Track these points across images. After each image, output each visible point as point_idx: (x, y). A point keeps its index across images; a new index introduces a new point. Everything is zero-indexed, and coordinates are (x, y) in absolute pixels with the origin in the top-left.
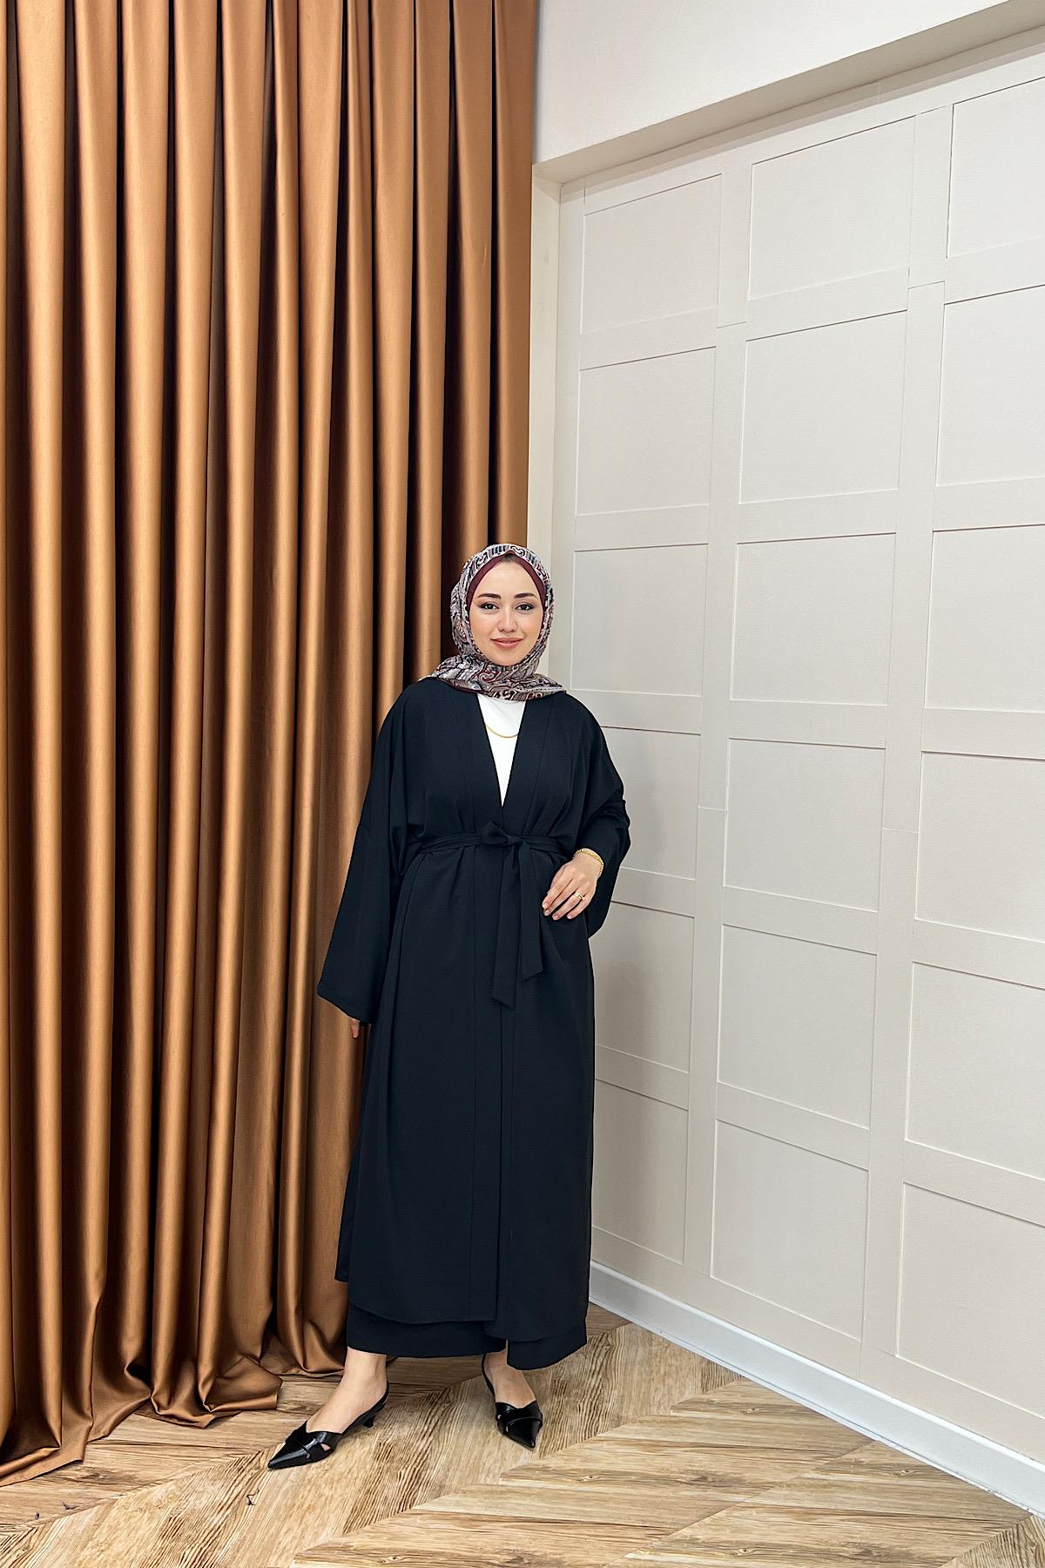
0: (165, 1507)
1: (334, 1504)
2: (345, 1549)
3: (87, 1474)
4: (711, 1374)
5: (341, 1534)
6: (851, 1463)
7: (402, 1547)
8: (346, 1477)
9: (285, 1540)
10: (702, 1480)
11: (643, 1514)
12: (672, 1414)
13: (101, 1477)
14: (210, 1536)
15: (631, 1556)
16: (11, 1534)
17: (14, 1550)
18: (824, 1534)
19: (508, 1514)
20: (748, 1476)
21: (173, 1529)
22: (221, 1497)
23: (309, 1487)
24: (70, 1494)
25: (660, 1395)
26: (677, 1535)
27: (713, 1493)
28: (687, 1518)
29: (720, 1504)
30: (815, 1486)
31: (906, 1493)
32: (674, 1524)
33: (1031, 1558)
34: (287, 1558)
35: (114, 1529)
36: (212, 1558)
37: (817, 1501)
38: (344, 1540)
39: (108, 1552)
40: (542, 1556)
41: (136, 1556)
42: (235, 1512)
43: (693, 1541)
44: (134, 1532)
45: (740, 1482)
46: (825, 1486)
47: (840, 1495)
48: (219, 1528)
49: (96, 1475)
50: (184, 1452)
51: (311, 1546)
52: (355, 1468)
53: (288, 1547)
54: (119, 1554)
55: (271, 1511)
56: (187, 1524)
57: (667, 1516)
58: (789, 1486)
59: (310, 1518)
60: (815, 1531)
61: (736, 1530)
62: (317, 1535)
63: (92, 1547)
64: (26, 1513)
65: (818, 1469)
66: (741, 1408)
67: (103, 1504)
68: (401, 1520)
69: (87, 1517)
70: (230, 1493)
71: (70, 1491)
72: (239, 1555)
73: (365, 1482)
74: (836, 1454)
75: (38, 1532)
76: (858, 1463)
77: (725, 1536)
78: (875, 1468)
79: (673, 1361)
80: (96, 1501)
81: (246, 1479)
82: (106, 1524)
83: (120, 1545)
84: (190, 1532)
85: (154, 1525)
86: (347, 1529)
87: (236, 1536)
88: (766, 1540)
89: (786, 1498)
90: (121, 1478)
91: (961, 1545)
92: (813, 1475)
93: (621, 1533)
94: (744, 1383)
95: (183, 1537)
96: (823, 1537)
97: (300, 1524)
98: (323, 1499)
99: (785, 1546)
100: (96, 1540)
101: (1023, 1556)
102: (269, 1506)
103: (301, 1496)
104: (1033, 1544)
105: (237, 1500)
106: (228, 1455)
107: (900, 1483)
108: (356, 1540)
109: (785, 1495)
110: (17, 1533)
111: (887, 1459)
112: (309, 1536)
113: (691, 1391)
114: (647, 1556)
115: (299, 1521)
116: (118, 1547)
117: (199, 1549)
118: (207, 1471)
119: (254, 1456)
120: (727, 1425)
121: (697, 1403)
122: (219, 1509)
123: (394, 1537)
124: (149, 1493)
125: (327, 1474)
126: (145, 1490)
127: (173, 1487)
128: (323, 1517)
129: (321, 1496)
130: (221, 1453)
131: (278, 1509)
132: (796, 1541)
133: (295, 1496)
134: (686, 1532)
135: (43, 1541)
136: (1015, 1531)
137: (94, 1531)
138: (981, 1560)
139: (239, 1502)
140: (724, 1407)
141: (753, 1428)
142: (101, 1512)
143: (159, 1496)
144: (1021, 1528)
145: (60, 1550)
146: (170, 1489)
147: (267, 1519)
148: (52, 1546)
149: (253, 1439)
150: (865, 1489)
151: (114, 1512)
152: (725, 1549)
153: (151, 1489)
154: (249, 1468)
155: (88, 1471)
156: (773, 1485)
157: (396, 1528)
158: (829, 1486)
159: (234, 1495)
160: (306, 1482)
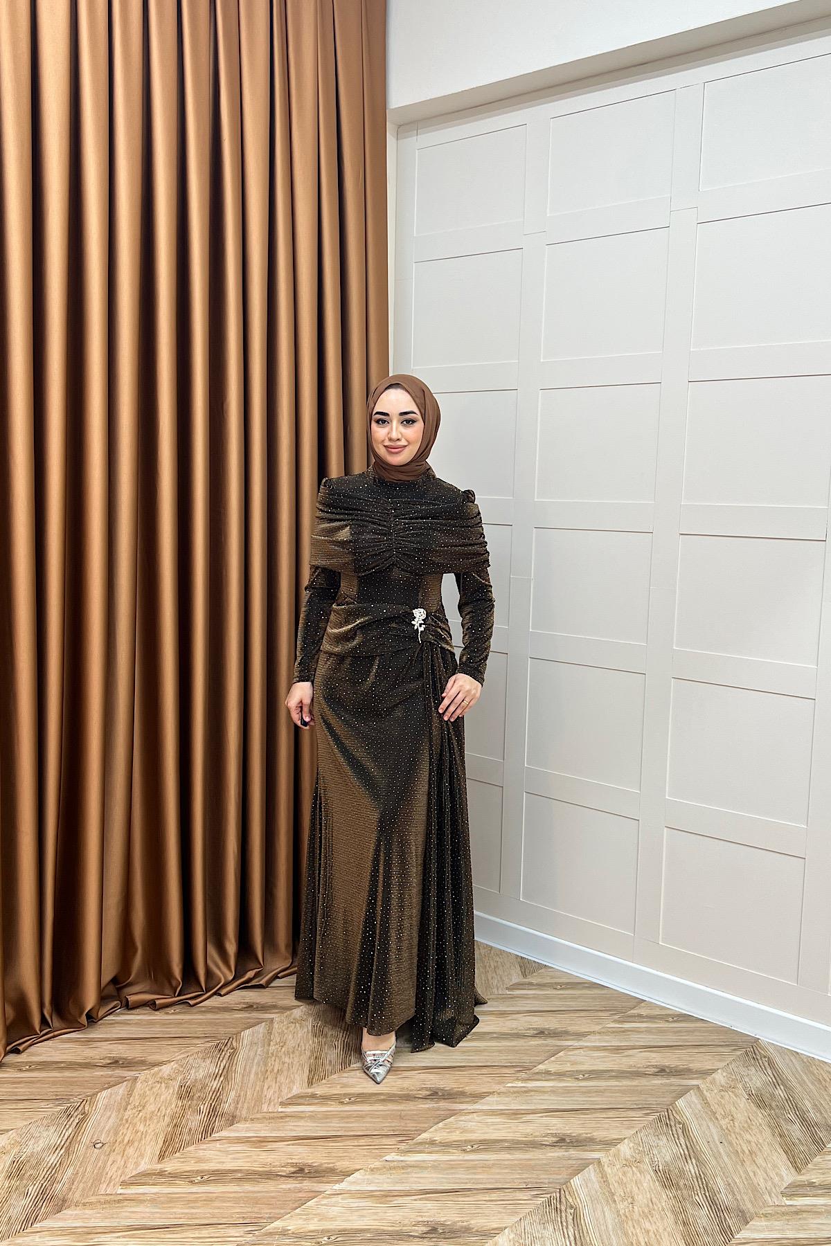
0: (175, 1079)
1: (295, 1069)
2: (313, 1096)
3: (109, 1061)
4: (526, 967)
5: (307, 1085)
6: (635, 1016)
7: (352, 1092)
8: (297, 1050)
9: (269, 1093)
10: (541, 1033)
11: (509, 1057)
12: (509, 993)
13: (121, 1062)
14: (214, 1095)
15: (509, 1085)
16: (69, 1105)
17: (75, 1115)
18: (631, 1061)
19: (419, 1065)
20: (570, 1028)
21: (186, 1093)
22: (213, 1069)
23: (273, 1058)
24: (102, 1075)
25: (496, 981)
26: (536, 1070)
27: (550, 1041)
28: (537, 1058)
29: (556, 1048)
30: (617, 1032)
31: (677, 1032)
32: (531, 1063)
33: (766, 1064)
34: (274, 1105)
35: (143, 1096)
36: (221, 1109)
37: (621, 1041)
38: (310, 1091)
39: (143, 1111)
40: (450, 1090)
41: (166, 1112)
42: (226, 1078)
43: (548, 1073)
44: (158, 1097)
45: (566, 1033)
46: (623, 1032)
47: (635, 1036)
48: (219, 1089)
49: (117, 1062)
50: (175, 1042)
51: (289, 1096)
52: (302, 1044)
53: (272, 1098)
54: (153, 1112)
55: (252, 1076)
56: (195, 1089)
57: (526, 1059)
58: (599, 1033)
59: (281, 1078)
60: (624, 1060)
61: (574, 1063)
62: (290, 1089)
63: (132, 1109)
64: (74, 1091)
65: (615, 1021)
66: (553, 986)
67: (129, 1080)
68: (346, 1075)
69: (121, 1090)
70: (218, 1066)
71: (102, 1073)
72: (239, 1106)
73: (312, 1052)
74: (624, 1011)
75: (88, 1102)
76: (640, 1016)
77: (568, 1067)
78: (651, 1018)
79: (498, 959)
80: (122, 1080)
81: (227, 1057)
82: (136, 1092)
83: (152, 1106)
84: (199, 1094)
85: (171, 1091)
86: (310, 1083)
87: (233, 1094)
88: (595, 1068)
89: (600, 1040)
90: (136, 1063)
91: (720, 1061)
92: (613, 1025)
93: (498, 1071)
94: (550, 970)
95: (195, 1098)
96: (631, 1063)
97: (276, 1082)
98: (286, 1065)
99: (608, 1070)
100: (133, 1104)
101: (761, 1064)
102: (250, 1072)
103: (270, 1065)
104: (765, 1057)
105: (225, 1070)
106: (207, 1042)
107: (670, 1026)
108: (319, 1090)
109: (599, 1039)
110: (73, 1104)
111: (657, 1012)
112: (285, 1091)
113: (516, 977)
114: (520, 1084)
115: (274, 1081)
116: (151, 1108)
117: (209, 1105)
118: (197, 1053)
119: (226, 1041)
120: (547, 997)
121: (522, 984)
122: (214, 1077)
123: (345, 1086)
124: (160, 1070)
125: (283, 1049)
126: (156, 1069)
127: (176, 1066)
128: (290, 1077)
129: (284, 1063)
130: (203, 1041)
131: (257, 1074)
132: (616, 1067)
133: (266, 1065)
134: (541, 1067)
135: (94, 1108)
136: (752, 1050)
137: (129, 1098)
138: (735, 1069)
139: (227, 1072)
140: (541, 986)
141: (565, 998)
142: (129, 1086)
143: (168, 1072)
144: (755, 1048)
145: (108, 1114)
146: (174, 1067)
147: (251, 1081)
148: (101, 1111)
149: (222, 1030)
150: (649, 1031)
151: (139, 1085)
152: (571, 1076)
153: (160, 1068)
154: (226, 1049)
155: (110, 1059)
156: (589, 1033)
157: (345, 1080)
158: (625, 1031)
159: (222, 1067)
160: (270, 1055)
